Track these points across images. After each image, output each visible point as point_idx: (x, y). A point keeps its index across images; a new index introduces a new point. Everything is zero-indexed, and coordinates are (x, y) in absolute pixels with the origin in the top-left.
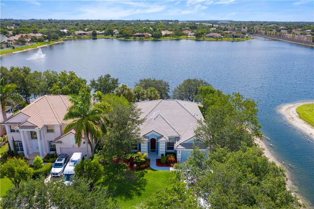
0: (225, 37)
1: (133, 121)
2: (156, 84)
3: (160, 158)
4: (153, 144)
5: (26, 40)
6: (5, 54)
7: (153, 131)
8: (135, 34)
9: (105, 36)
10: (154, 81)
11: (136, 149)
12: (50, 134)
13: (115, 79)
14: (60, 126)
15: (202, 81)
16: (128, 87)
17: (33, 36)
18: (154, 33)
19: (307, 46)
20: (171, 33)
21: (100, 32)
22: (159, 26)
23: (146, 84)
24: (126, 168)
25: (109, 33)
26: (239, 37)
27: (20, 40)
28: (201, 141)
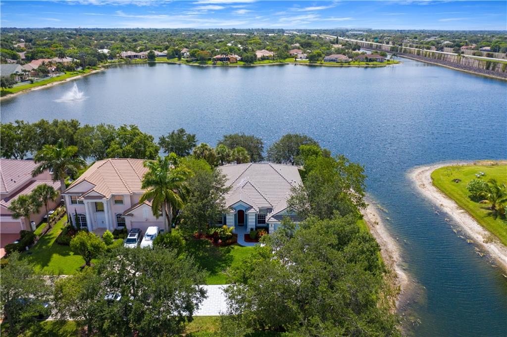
0: (354, 62)
1: (217, 189)
2: (246, 141)
3: (249, 233)
4: (241, 217)
5: (49, 68)
6: (21, 92)
7: (241, 200)
8: (215, 57)
9: (168, 59)
10: (242, 137)
11: (220, 222)
12: (119, 206)
13: (192, 135)
14: (131, 196)
15: (306, 137)
16: (209, 147)
17: (59, 63)
18: (245, 55)
19: (478, 75)
20: (272, 54)
21: (160, 54)
22: (252, 41)
23: (233, 142)
24: (210, 244)
25: (175, 55)
26: (377, 61)
27: (40, 69)
28: (294, 211)
